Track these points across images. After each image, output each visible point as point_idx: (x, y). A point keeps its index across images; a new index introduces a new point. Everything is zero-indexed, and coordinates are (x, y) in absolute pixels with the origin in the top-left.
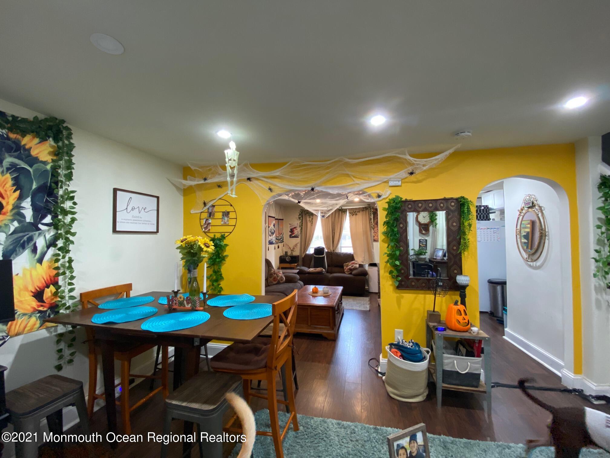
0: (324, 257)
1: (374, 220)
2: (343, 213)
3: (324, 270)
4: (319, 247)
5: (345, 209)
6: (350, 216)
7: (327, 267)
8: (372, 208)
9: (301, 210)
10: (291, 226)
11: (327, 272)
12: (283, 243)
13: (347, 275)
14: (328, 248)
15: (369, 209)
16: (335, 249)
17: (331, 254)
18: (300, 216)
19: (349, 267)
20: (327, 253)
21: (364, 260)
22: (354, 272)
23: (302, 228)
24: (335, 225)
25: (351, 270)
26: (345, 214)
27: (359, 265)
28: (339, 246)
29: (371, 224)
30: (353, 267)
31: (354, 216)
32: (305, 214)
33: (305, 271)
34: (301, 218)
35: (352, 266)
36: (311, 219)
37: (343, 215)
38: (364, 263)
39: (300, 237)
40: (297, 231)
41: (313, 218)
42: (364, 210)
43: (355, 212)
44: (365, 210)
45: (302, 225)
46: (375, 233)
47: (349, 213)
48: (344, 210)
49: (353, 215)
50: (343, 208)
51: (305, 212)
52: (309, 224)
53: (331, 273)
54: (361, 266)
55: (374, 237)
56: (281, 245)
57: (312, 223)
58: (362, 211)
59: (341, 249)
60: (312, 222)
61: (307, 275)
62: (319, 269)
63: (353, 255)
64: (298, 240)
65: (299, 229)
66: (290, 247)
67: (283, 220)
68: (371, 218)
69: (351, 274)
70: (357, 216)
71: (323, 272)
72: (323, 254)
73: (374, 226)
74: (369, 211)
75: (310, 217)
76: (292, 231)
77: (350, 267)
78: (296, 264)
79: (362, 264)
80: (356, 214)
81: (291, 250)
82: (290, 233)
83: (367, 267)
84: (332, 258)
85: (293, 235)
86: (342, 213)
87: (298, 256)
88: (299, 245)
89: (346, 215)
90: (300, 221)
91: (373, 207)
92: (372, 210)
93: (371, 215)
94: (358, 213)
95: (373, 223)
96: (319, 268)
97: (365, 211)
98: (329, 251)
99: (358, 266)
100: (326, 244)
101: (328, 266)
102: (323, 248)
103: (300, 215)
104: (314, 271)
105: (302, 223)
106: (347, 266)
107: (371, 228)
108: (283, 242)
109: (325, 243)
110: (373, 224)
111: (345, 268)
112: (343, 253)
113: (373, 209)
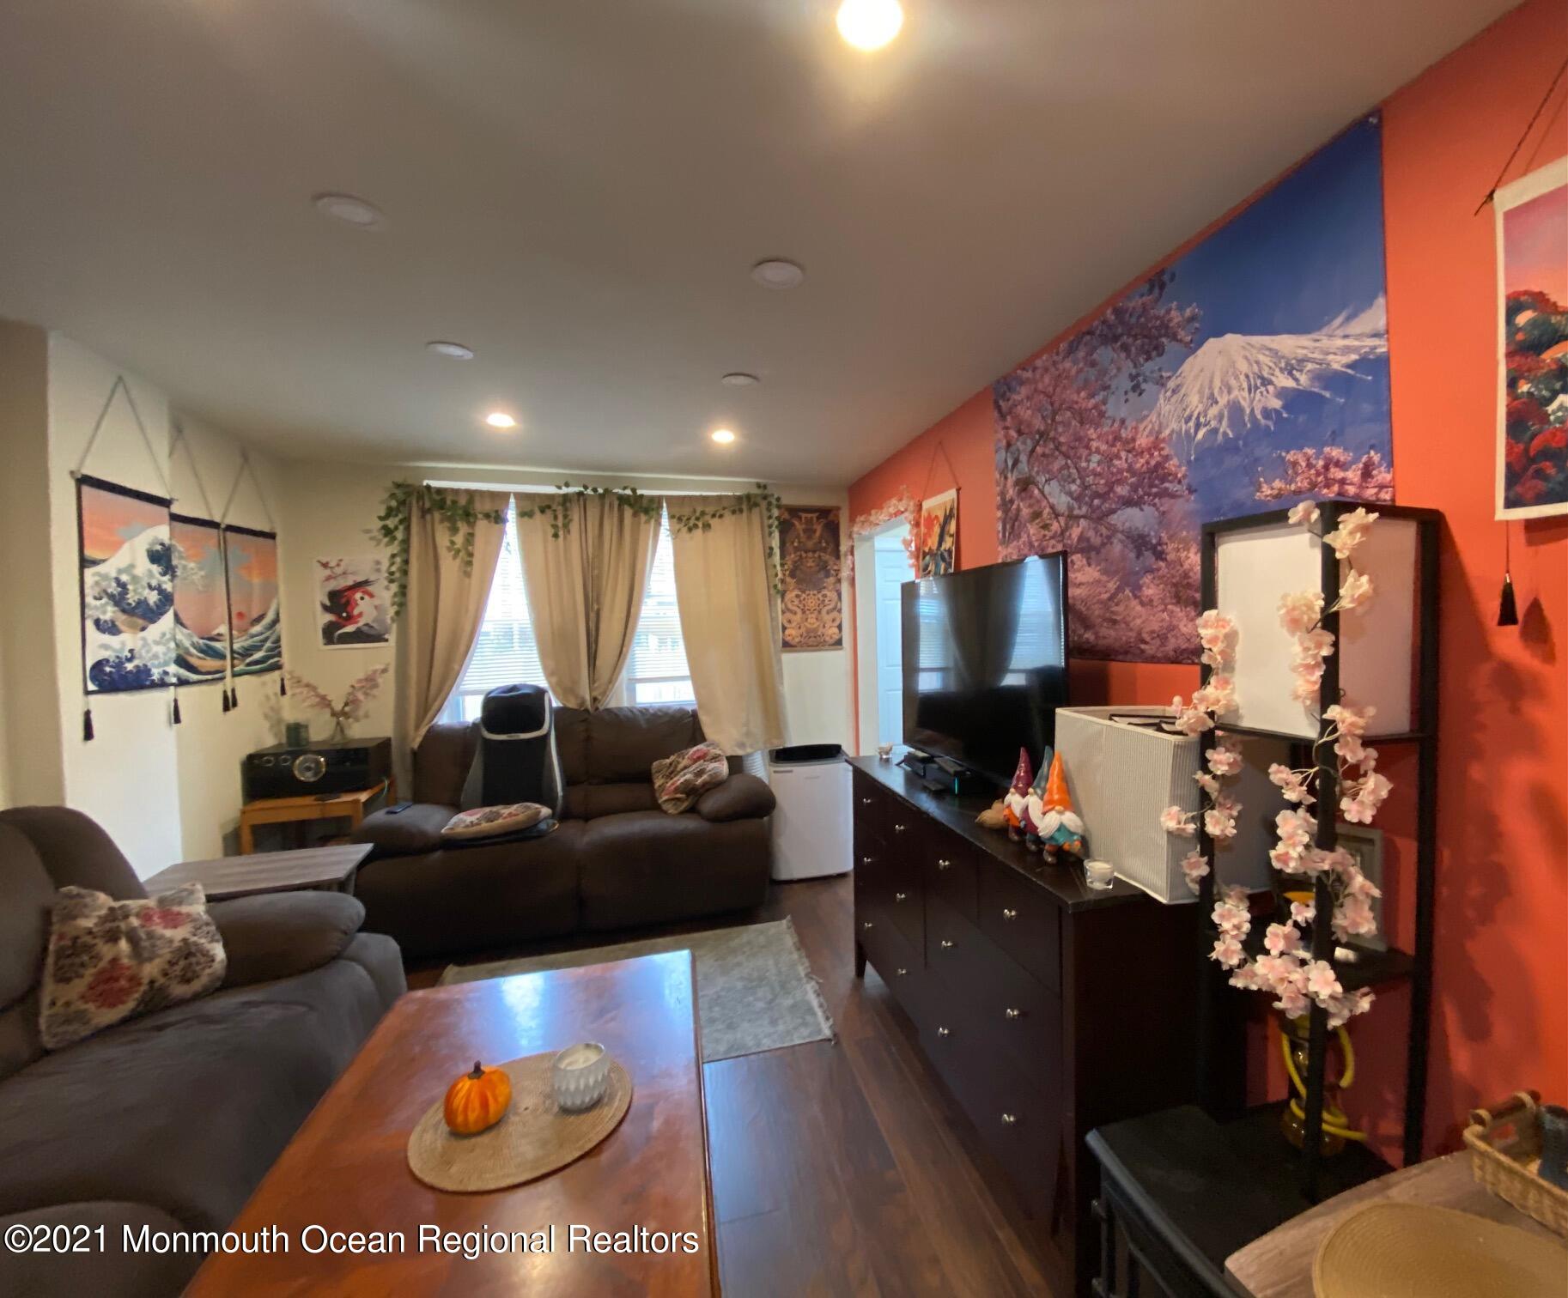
0: (546, 737)
1: (783, 556)
2: (643, 518)
3: (545, 811)
4: (514, 688)
5: (652, 499)
6: (675, 534)
7: (560, 793)
8: (774, 502)
9: (398, 486)
10: (328, 578)
11: (564, 816)
12: (276, 675)
13: (670, 823)
14: (564, 689)
15: (764, 504)
16: (604, 693)
17: (584, 721)
18: (391, 523)
19: (680, 780)
20: (559, 713)
21: (748, 734)
22: (710, 804)
23: (403, 589)
24: (599, 577)
25: (694, 794)
26: (653, 521)
27: (730, 759)
28: (624, 675)
29: (772, 572)
30: (705, 777)
31: (698, 533)
32: (424, 512)
33: (423, 834)
34: (400, 535)
35: (700, 773)
36: (459, 539)
37: (643, 526)
38: (749, 750)
39: (392, 637)
40: (376, 602)
41: (472, 535)
42: (741, 511)
43: (703, 513)
44: (744, 507)
45: (405, 573)
46: (788, 615)
47: (671, 517)
48: (645, 503)
49: (690, 530)
50: (639, 492)
51: (420, 497)
52: (450, 567)
53: (587, 817)
54: (736, 763)
55: (784, 628)
56: (246, 687)
57: (470, 563)
58: (734, 512)
59: (632, 692)
60: (471, 555)
61: (438, 854)
62: (511, 814)
63: (694, 715)
64: (383, 654)
65: (385, 594)
66: (323, 698)
67: (272, 536)
68: (771, 549)
69: (692, 810)
70: (711, 534)
71: (543, 826)
72: (540, 725)
73: (783, 581)
74: (766, 514)
75: (454, 530)
76: (339, 603)
77: (688, 776)
78: (363, 797)
79: (740, 752)
80: (707, 526)
81: (334, 714)
82: (329, 617)
83: (759, 767)
84: (588, 739)
85: (350, 629)
86: (635, 515)
87: (385, 744)
88: (388, 684)
89: (659, 524)
90: (395, 548)
91: (778, 499)
92: (776, 512)
93: (770, 534)
94: (714, 522)
95: (779, 568)
96: (514, 808)
97: (745, 514)
98: (572, 704)
99: (723, 768)
100: (549, 674)
101: (569, 782)
102: (540, 693)
103: (390, 512)
104: (485, 826)
105: (406, 562)
106: (670, 775)
107: (773, 591)
108: (278, 667)
109: (545, 668)
110: (780, 575)
111: (658, 783)
112: (644, 711)
113: (779, 507)
